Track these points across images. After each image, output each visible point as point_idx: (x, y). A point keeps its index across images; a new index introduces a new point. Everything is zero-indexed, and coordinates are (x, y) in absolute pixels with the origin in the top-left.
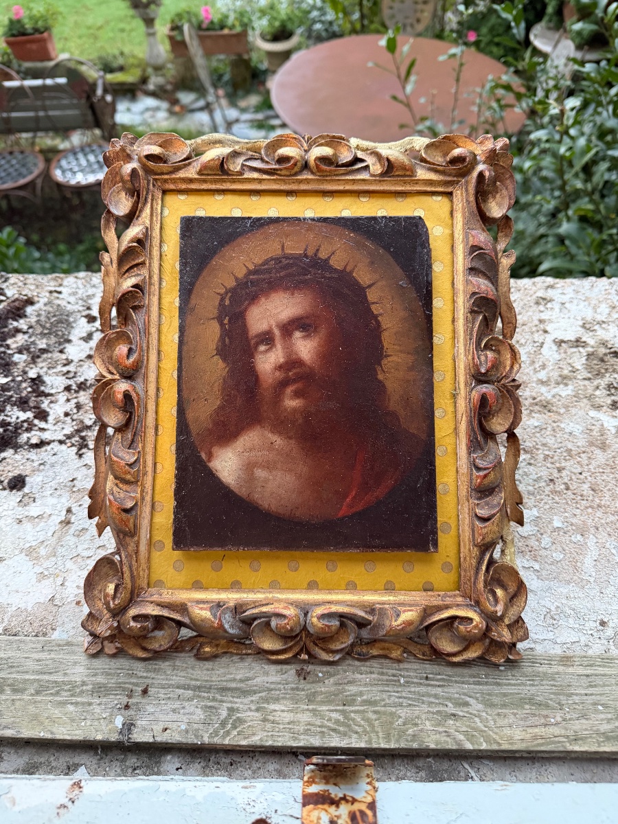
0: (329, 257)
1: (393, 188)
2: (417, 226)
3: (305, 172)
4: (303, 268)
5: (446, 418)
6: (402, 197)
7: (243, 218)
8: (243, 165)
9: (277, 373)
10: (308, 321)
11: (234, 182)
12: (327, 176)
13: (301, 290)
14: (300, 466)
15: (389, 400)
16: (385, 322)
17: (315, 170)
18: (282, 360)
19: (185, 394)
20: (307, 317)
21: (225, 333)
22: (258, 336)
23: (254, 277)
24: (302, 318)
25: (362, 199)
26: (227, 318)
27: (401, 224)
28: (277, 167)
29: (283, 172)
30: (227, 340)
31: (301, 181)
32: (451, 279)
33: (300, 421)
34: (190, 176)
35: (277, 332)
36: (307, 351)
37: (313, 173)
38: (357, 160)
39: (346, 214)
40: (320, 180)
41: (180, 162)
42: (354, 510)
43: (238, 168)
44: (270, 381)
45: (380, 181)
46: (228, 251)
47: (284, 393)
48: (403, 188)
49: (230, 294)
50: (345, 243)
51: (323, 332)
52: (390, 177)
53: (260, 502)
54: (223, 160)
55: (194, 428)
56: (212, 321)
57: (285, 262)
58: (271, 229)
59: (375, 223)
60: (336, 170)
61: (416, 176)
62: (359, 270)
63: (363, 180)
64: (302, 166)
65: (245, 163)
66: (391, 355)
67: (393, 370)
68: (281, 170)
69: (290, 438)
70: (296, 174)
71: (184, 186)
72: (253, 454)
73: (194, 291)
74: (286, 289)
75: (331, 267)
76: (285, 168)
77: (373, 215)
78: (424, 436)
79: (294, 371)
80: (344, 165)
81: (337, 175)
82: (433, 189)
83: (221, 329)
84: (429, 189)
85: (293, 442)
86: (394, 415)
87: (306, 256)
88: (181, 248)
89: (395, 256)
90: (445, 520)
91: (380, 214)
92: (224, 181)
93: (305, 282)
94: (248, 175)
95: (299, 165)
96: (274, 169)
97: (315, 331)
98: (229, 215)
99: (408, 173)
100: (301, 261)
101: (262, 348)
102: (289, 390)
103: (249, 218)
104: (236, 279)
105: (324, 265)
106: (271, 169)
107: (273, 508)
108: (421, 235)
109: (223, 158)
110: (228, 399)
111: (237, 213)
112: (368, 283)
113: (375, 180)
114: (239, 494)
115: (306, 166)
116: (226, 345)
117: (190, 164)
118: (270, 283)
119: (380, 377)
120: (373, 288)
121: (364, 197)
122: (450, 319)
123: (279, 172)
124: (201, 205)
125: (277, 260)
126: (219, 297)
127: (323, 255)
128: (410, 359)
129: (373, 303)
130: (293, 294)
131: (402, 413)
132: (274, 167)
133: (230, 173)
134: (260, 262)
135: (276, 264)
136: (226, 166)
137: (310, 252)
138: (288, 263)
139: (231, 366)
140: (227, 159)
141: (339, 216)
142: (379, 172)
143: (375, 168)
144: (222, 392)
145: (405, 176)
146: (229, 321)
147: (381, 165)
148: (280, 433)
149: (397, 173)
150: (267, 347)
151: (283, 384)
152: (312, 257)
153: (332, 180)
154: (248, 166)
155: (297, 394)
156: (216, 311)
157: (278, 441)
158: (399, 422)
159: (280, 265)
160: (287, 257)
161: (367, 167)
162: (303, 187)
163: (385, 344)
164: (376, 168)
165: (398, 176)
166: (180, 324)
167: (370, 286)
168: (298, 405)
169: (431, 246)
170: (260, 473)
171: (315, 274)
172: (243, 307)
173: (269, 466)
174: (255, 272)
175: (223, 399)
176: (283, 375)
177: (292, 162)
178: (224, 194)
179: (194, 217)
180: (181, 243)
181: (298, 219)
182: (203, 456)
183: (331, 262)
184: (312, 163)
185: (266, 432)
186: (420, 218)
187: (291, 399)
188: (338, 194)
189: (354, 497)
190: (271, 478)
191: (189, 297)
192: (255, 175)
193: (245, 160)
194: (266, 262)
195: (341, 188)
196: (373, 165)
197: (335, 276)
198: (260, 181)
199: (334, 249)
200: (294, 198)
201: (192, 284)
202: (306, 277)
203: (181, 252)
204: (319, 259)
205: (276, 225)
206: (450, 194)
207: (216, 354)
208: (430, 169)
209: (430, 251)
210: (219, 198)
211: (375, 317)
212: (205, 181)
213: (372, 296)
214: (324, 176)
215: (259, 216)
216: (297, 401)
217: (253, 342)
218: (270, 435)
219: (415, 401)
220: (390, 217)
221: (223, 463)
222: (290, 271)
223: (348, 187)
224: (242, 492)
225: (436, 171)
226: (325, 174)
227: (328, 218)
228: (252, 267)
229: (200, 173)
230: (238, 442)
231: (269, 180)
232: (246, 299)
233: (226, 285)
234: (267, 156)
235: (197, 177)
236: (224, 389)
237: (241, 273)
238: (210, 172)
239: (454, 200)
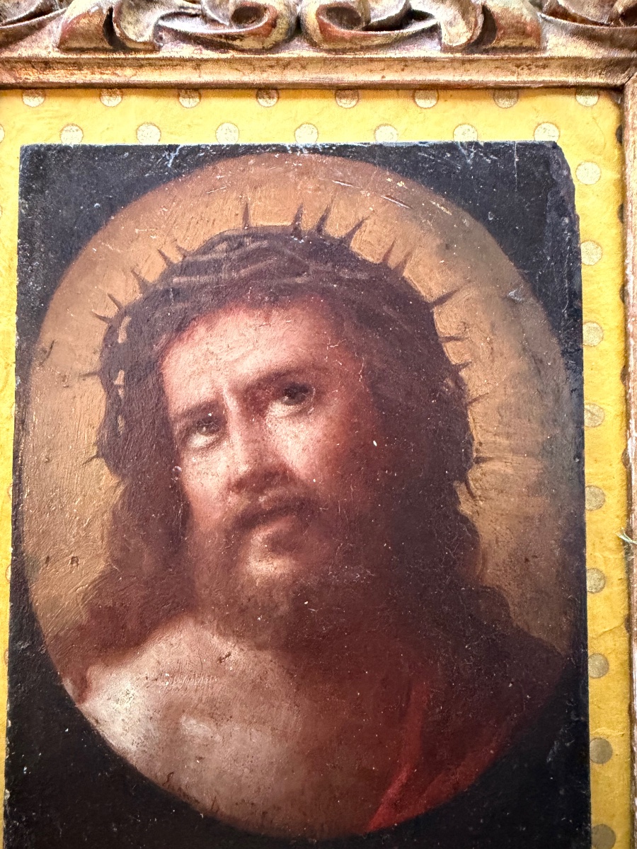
0: (350, 235)
1: (492, 78)
2: (547, 164)
3: (296, 42)
4: (292, 260)
5: (606, 591)
6: (510, 97)
7: (158, 149)
8: (158, 28)
9: (233, 499)
10: (300, 380)
11: (141, 66)
12: (344, 51)
13: (287, 309)
14: (284, 712)
15: (485, 560)
16: (477, 381)
17: (317, 37)
18: (243, 469)
19: (29, 544)
20: (299, 371)
21: (116, 407)
22: (190, 413)
23: (184, 279)
24: (289, 372)
25: (421, 102)
26: (122, 374)
27: (511, 158)
28: (235, 30)
29: (249, 43)
30: (121, 423)
31: (287, 64)
32: (619, 281)
33: (284, 608)
34: (43, 54)
35: (232, 405)
36: (299, 447)
37: (313, 44)
38: (411, 15)
39: (389, 137)
40: (332, 59)
41: (19, 20)
42: (406, 814)
43: (147, 35)
44: (217, 515)
45: (463, 62)
46: (123, 223)
47: (248, 544)
48: (513, 78)
49: (127, 320)
50: (385, 202)
51: (336, 404)
52: (486, 52)
53: (194, 793)
54: (109, 17)
55: (49, 625)
56: (89, 381)
57: (251, 245)
58: (223, 171)
59: (453, 157)
60: (364, 38)
61: (545, 49)
62: (417, 264)
63: (427, 60)
64: (289, 29)
65: (162, 23)
66: (491, 459)
67: (493, 494)
68: (240, 37)
69: (260, 647)
70: (276, 47)
71: (32, 76)
72: (179, 682)
73: (50, 315)
74: (255, 305)
75: (353, 256)
76: (252, 34)
77: (447, 139)
78: (562, 646)
79: (271, 493)
80: (382, 26)
81: (368, 48)
82: (581, 79)
83: (109, 397)
84: (571, 79)
85: (267, 656)
86: (495, 597)
87: (297, 231)
88: (21, 216)
89: (498, 230)
90: (604, 821)
91: (462, 136)
92: (119, 64)
93: (294, 290)
94: (171, 49)
95: (282, 25)
96: (227, 36)
97: (319, 400)
98: (131, 142)
99: (528, 42)
100: (286, 242)
101: (199, 440)
102: (259, 537)
103: (172, 148)
104: (143, 285)
105: (338, 252)
106: (220, 36)
107: (224, 809)
108: (555, 184)
109: (111, 10)
110: (122, 561)
111: (150, 138)
112: (437, 292)
113: (453, 60)
114: (147, 775)
115: (298, 29)
116: (117, 435)
117: (41, 26)
118: (217, 293)
119: (466, 508)
120: (448, 305)
121: (427, 98)
122: (617, 371)
123: (237, 43)
124: (70, 120)
125: (234, 242)
126: (105, 326)
127: (335, 230)
128: (533, 469)
129: (450, 339)
130: (267, 318)
131: (512, 592)
132: (227, 31)
133: (129, 45)
134: (196, 246)
135: (231, 249)
136: (117, 30)
137: (308, 224)
138: (258, 249)
139: (128, 481)
140: (120, 12)
141: (372, 142)
142: (463, 40)
143: (453, 30)
144: (110, 543)
145: (520, 49)
146: (126, 379)
147: (468, 23)
148: (239, 636)
149: (502, 43)
150: (210, 439)
151: (246, 522)
152: (310, 233)
153: (356, 62)
154: (170, 30)
155: (276, 547)
156: (96, 357)
157: (236, 654)
158: (507, 611)
159: (237, 252)
160: (255, 235)
161: (434, 31)
162: (293, 76)
163: (478, 435)
164: (458, 32)
165: (506, 49)
166: (19, 386)
167: (441, 300)
168: (279, 572)
169: (578, 211)
170: (195, 728)
171: (317, 272)
172: (156, 348)
173: (214, 712)
174: (185, 269)
175: (112, 556)
176: (247, 502)
177: (266, 19)
178: (122, 95)
179: (49, 148)
180: (21, 205)
181: (281, 149)
182: (68, 686)
183: (354, 246)
184: (311, 21)
185: (208, 634)
186: (555, 146)
187: (264, 556)
188: (366, 92)
189: (405, 787)
190: (218, 738)
191: (39, 327)
192: (187, 51)
193: (163, 18)
194: (209, 247)
195: (376, 78)
196: (451, 24)
197: (362, 276)
198: (198, 64)
199: (360, 216)
200: (273, 101)
201: (46, 298)
202: (299, 280)
203: (21, 225)
204: (328, 237)
205: (231, 163)
206: (617, 92)
207: (97, 456)
208: (577, 34)
209: (574, 221)
210: (111, 101)
211: (454, 371)
212: (78, 65)
213: (446, 321)
214: (337, 51)
215: (194, 143)
216: (278, 562)
217: (178, 427)
218: (216, 640)
219: (543, 564)
220: (488, 145)
221: (112, 704)
222: (261, 265)
223: (392, 76)
224: (156, 771)
225: (592, 37)
226: (340, 46)
227: (346, 147)
228: (177, 259)
229: (63, 45)
230: (145, 657)
231: (217, 61)
232: (163, 330)
233: (121, 298)
234: (214, 7)
235: (57, 54)
236: (113, 534)
237: (153, 271)
238: (84, 45)
239: (629, 102)
